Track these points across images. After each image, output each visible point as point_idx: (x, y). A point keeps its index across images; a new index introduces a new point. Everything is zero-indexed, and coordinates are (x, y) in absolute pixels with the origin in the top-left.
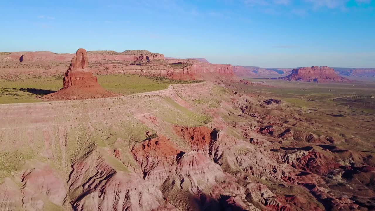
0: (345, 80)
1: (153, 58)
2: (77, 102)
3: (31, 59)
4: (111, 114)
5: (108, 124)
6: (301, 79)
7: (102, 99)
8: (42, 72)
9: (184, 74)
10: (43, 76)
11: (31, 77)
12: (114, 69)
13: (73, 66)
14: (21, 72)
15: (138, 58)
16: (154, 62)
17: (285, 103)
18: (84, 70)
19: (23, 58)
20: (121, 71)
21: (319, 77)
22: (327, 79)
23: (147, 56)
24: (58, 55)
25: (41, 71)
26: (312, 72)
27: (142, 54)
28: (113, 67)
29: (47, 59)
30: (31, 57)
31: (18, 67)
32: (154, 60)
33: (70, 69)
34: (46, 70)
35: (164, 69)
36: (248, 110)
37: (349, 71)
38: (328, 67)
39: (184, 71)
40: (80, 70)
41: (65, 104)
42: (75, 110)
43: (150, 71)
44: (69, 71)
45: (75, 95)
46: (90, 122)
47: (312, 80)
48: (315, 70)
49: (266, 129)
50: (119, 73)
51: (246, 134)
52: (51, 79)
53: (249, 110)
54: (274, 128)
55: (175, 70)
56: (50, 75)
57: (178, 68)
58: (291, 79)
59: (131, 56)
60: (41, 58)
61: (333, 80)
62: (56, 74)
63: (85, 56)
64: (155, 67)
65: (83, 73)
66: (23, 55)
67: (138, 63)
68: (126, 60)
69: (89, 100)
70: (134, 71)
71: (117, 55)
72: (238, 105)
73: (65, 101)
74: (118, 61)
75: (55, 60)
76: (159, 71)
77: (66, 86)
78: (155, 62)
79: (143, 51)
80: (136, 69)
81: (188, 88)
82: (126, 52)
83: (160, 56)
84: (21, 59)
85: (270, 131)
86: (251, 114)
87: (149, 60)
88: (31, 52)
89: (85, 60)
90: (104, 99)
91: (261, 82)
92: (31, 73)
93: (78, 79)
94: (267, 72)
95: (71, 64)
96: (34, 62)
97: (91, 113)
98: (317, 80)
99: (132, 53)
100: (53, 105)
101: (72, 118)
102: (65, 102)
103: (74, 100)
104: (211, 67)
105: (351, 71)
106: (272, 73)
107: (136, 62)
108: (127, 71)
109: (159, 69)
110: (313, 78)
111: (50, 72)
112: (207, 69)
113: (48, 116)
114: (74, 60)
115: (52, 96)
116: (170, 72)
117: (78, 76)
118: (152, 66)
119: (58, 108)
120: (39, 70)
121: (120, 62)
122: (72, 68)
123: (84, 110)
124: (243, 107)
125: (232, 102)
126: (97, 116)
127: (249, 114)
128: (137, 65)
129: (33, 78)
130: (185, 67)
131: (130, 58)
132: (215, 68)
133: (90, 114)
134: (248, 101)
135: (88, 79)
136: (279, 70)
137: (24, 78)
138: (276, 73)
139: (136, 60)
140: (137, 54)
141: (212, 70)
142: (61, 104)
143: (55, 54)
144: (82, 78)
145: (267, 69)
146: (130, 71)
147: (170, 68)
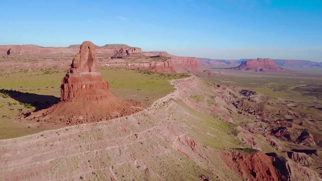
0: (284, 70)
1: (132, 52)
2: (85, 127)
3: (18, 52)
4: (141, 146)
5: (141, 168)
6: (249, 69)
7: (122, 118)
8: (29, 66)
9: (165, 66)
10: (30, 70)
11: (17, 71)
12: (100, 62)
13: (76, 68)
14: (7, 66)
15: (118, 51)
16: (133, 55)
17: (260, 94)
18: (92, 73)
19: (10, 51)
20: (107, 64)
21: (264, 67)
22: (270, 69)
23: (126, 49)
24: (44, 48)
25: (28, 64)
26: (258, 63)
27: (121, 48)
28: (99, 61)
29: (34, 52)
30: (18, 50)
31: (4, 61)
32: (133, 54)
33: (71, 72)
34: (33, 63)
35: (147, 62)
36: (240, 105)
37: (282, 63)
38: (271, 59)
39: (165, 64)
40: (86, 73)
41: (67, 134)
42: (84, 143)
43: (134, 65)
44: (70, 74)
45: (81, 113)
46: (112, 167)
47: (259, 70)
48: (260, 62)
49: (280, 131)
50: (105, 66)
51: (273, 143)
52: (39, 74)
53: (242, 105)
54: (288, 130)
55: (157, 63)
56: (37, 69)
57: (159, 61)
58: (241, 69)
59: (112, 50)
60: (27, 51)
61: (275, 70)
62: (43, 68)
63: (93, 52)
64: (138, 60)
65: (90, 78)
66: (10, 49)
67: (118, 56)
68: (107, 53)
69: (104, 121)
70: (119, 64)
71: (99, 48)
72: (229, 99)
73: (67, 128)
74: (100, 54)
75: (41, 53)
76: (142, 64)
77: (66, 97)
78: (135, 55)
79: (122, 45)
80: (122, 63)
81: (182, 84)
82: (107, 46)
83: (138, 49)
84: (8, 53)
85: (285, 134)
86: (245, 109)
87: (129, 54)
88: (18, 46)
89: (93, 59)
90: (124, 117)
91: (218, 72)
92: (18, 67)
93: (84, 87)
94: (218, 63)
95: (73, 64)
96: (21, 55)
97: (110, 148)
98: (262, 70)
99: (112, 47)
100: (48, 138)
101: (82, 162)
102: (66, 130)
103: (82, 125)
104: (178, 59)
105: (284, 62)
106: (221, 63)
107: (116, 55)
108: (113, 64)
109: (142, 63)
110: (259, 68)
111: (37, 65)
112: (175, 61)
113: (38, 163)
114: (78, 58)
115: (44, 115)
116: (152, 65)
117: (83, 82)
118: (135, 60)
119: (55, 143)
120: (25, 63)
121: (102, 55)
122: (74, 70)
123: (100, 141)
124: (235, 102)
125: (222, 97)
126: (120, 152)
127: (244, 109)
128: (118, 58)
129: (19, 72)
130: (165, 60)
131: (111, 52)
132: (183, 60)
133: (108, 148)
134: (232, 94)
135: (97, 85)
136: (227, 61)
137: (11, 72)
138: (225, 64)
139: (116, 53)
140: (117, 48)
141: (180, 62)
142: (62, 134)
143: (42, 47)
144: (89, 86)
145: (217, 61)
146: (115, 65)
147: (152, 61)
